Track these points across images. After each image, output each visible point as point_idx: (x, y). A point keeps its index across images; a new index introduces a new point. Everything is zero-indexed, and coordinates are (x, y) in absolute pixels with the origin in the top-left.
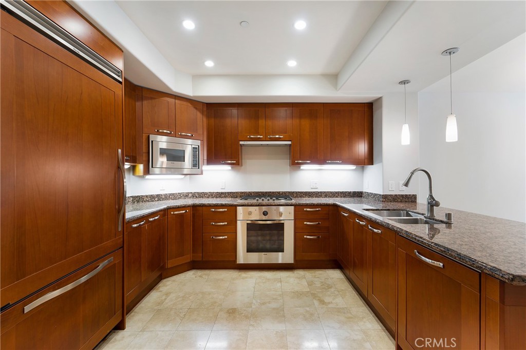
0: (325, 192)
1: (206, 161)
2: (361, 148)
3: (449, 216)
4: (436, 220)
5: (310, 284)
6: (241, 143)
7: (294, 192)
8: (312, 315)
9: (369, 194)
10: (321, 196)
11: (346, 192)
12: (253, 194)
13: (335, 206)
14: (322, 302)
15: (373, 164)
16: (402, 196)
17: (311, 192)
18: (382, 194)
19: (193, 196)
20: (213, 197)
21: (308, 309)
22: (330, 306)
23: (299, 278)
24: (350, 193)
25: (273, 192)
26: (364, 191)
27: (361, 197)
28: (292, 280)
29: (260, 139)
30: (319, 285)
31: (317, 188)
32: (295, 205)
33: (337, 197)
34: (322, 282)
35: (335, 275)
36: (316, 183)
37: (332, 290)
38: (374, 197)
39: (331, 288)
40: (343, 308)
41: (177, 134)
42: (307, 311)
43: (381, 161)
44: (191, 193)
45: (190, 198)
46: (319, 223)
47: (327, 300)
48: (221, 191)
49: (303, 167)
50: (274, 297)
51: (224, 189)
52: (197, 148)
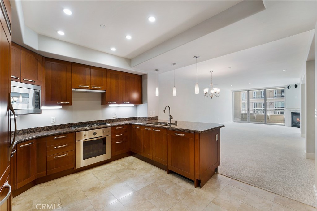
0: (120, 119)
1: (44, 102)
2: (135, 96)
3: (176, 122)
4: (172, 124)
5: (123, 165)
6: (73, 90)
7: (104, 120)
8: (133, 175)
9: (140, 118)
10: (118, 121)
11: (130, 118)
12: (78, 124)
13: (130, 124)
14: (133, 169)
15: (142, 104)
16: (154, 117)
17: (113, 119)
18: (147, 117)
19: (25, 133)
20: (45, 131)
21: (129, 174)
22: (137, 169)
23: (116, 165)
24: (131, 118)
25: (92, 121)
26: (137, 116)
27: (136, 119)
28: (113, 167)
29: (87, 88)
30: (127, 164)
31: (116, 117)
32: (112, 127)
33: (126, 121)
34: (128, 163)
35: (131, 158)
36: (116, 114)
37: (134, 164)
38: (143, 119)
39: (133, 163)
40: (143, 168)
41: (22, 80)
42: (130, 174)
43: (147, 102)
44: (22, 130)
45: (21, 134)
46: (123, 135)
47: (135, 168)
48: (52, 125)
49: (110, 106)
50: (110, 176)
51: (54, 123)
52: (38, 92)
